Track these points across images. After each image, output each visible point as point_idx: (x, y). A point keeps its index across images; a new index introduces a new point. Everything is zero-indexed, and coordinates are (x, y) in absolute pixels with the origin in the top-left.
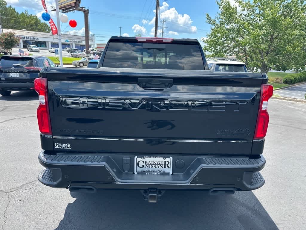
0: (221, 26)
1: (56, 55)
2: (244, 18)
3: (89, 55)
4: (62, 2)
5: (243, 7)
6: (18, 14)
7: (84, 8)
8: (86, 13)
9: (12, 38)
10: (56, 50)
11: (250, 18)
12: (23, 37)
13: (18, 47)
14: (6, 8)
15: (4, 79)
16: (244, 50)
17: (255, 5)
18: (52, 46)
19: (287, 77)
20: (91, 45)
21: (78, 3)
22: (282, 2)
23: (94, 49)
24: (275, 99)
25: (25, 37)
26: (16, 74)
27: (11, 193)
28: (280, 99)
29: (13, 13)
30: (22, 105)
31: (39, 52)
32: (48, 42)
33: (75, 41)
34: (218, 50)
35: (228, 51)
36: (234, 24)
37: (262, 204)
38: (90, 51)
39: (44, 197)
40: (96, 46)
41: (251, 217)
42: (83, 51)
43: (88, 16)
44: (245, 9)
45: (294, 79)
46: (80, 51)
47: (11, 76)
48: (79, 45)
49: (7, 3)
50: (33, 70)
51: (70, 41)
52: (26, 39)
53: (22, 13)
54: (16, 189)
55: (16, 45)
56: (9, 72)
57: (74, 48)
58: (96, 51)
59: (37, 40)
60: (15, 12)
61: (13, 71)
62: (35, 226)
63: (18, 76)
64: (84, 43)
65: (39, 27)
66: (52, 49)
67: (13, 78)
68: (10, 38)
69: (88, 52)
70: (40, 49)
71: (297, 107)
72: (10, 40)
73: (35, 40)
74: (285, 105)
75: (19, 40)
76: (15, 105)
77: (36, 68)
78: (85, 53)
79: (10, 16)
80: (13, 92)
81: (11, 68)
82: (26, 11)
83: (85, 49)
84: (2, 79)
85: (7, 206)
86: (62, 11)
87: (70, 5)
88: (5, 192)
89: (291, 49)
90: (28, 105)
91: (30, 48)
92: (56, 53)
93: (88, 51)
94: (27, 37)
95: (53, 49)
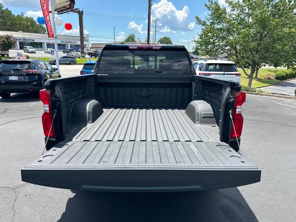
0: (211, 26)
1: (52, 56)
2: (234, 18)
3: (84, 55)
4: (57, 4)
5: (233, 7)
6: (14, 16)
7: (79, 9)
8: (81, 14)
9: (9, 40)
10: (52, 51)
11: (239, 18)
12: (20, 38)
13: (15, 48)
14: (2, 11)
15: (4, 82)
16: (234, 48)
17: (245, 5)
18: (48, 47)
19: (278, 73)
20: (86, 45)
21: (72, 5)
22: (270, 2)
23: (89, 48)
24: (265, 96)
25: (21, 39)
26: (15, 77)
27: (17, 189)
28: (269, 96)
29: (9, 16)
30: (22, 107)
31: (35, 53)
32: (44, 43)
33: (70, 41)
34: (209, 49)
35: (219, 50)
36: (224, 24)
37: (243, 196)
38: (85, 51)
39: (47, 192)
40: (90, 46)
41: (233, 207)
42: (79, 51)
43: (83, 17)
44: (235, 9)
45: (285, 75)
46: (75, 51)
47: (10, 79)
48: (75, 46)
49: (3, 6)
50: (31, 73)
51: (65, 42)
52: (22, 41)
53: (18, 15)
54: (21, 186)
55: (13, 47)
56: (9, 76)
57: (69, 48)
58: (90, 50)
59: (33, 41)
60: (11, 14)
61: (12, 75)
62: (41, 218)
63: (17, 79)
64: (79, 43)
65: (35, 28)
66: (47, 49)
67: (13, 80)
68: (7, 40)
69: (83, 53)
70: (36, 50)
71: (285, 104)
72: (7, 42)
73: (32, 41)
74: (274, 101)
75: (16, 42)
76: (16, 106)
77: (34, 71)
78: (80, 53)
79: (6, 18)
80: (12, 94)
81: (11, 71)
82: (22, 13)
83: (80, 49)
84: (2, 82)
85: (15, 201)
86: (57, 13)
87: (65, 7)
88: (12, 189)
89: (280, 47)
90: (27, 106)
91: (26, 50)
92: (52, 54)
93: (83, 51)
94: (23, 39)
95: (49, 50)
